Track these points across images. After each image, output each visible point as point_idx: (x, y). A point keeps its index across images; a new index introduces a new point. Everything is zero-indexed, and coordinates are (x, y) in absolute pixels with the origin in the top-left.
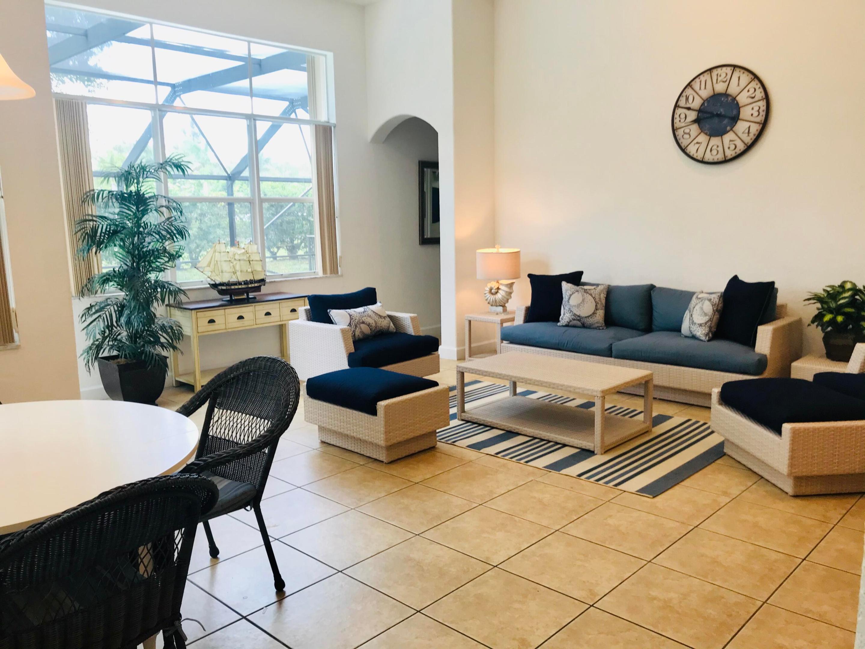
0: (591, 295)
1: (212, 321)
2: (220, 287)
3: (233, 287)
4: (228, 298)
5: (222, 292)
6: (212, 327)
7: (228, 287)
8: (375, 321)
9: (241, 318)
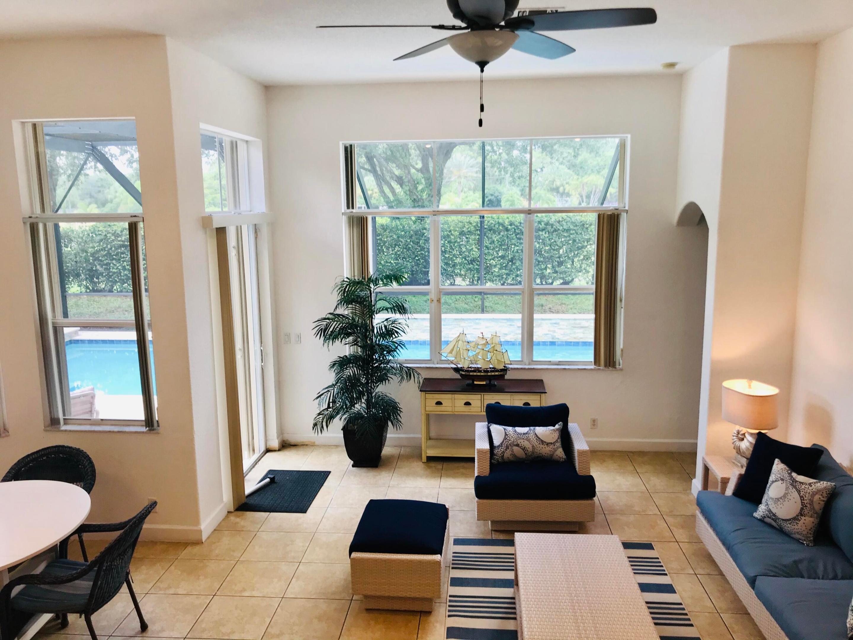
1: (439, 403)
3: (471, 374)
4: (468, 383)
5: (463, 376)
6: (439, 408)
9: (468, 404)
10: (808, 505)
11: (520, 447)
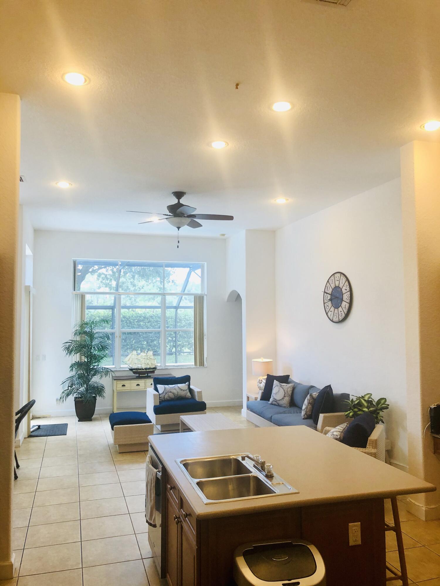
0: (283, 389)
1: (124, 386)
2: (133, 370)
3: (139, 371)
4: (138, 375)
5: (134, 373)
6: (124, 388)
7: (137, 371)
8: (177, 392)
9: (138, 385)
10: (287, 393)
11: (172, 393)
